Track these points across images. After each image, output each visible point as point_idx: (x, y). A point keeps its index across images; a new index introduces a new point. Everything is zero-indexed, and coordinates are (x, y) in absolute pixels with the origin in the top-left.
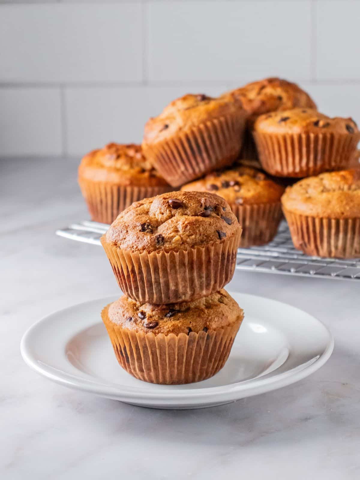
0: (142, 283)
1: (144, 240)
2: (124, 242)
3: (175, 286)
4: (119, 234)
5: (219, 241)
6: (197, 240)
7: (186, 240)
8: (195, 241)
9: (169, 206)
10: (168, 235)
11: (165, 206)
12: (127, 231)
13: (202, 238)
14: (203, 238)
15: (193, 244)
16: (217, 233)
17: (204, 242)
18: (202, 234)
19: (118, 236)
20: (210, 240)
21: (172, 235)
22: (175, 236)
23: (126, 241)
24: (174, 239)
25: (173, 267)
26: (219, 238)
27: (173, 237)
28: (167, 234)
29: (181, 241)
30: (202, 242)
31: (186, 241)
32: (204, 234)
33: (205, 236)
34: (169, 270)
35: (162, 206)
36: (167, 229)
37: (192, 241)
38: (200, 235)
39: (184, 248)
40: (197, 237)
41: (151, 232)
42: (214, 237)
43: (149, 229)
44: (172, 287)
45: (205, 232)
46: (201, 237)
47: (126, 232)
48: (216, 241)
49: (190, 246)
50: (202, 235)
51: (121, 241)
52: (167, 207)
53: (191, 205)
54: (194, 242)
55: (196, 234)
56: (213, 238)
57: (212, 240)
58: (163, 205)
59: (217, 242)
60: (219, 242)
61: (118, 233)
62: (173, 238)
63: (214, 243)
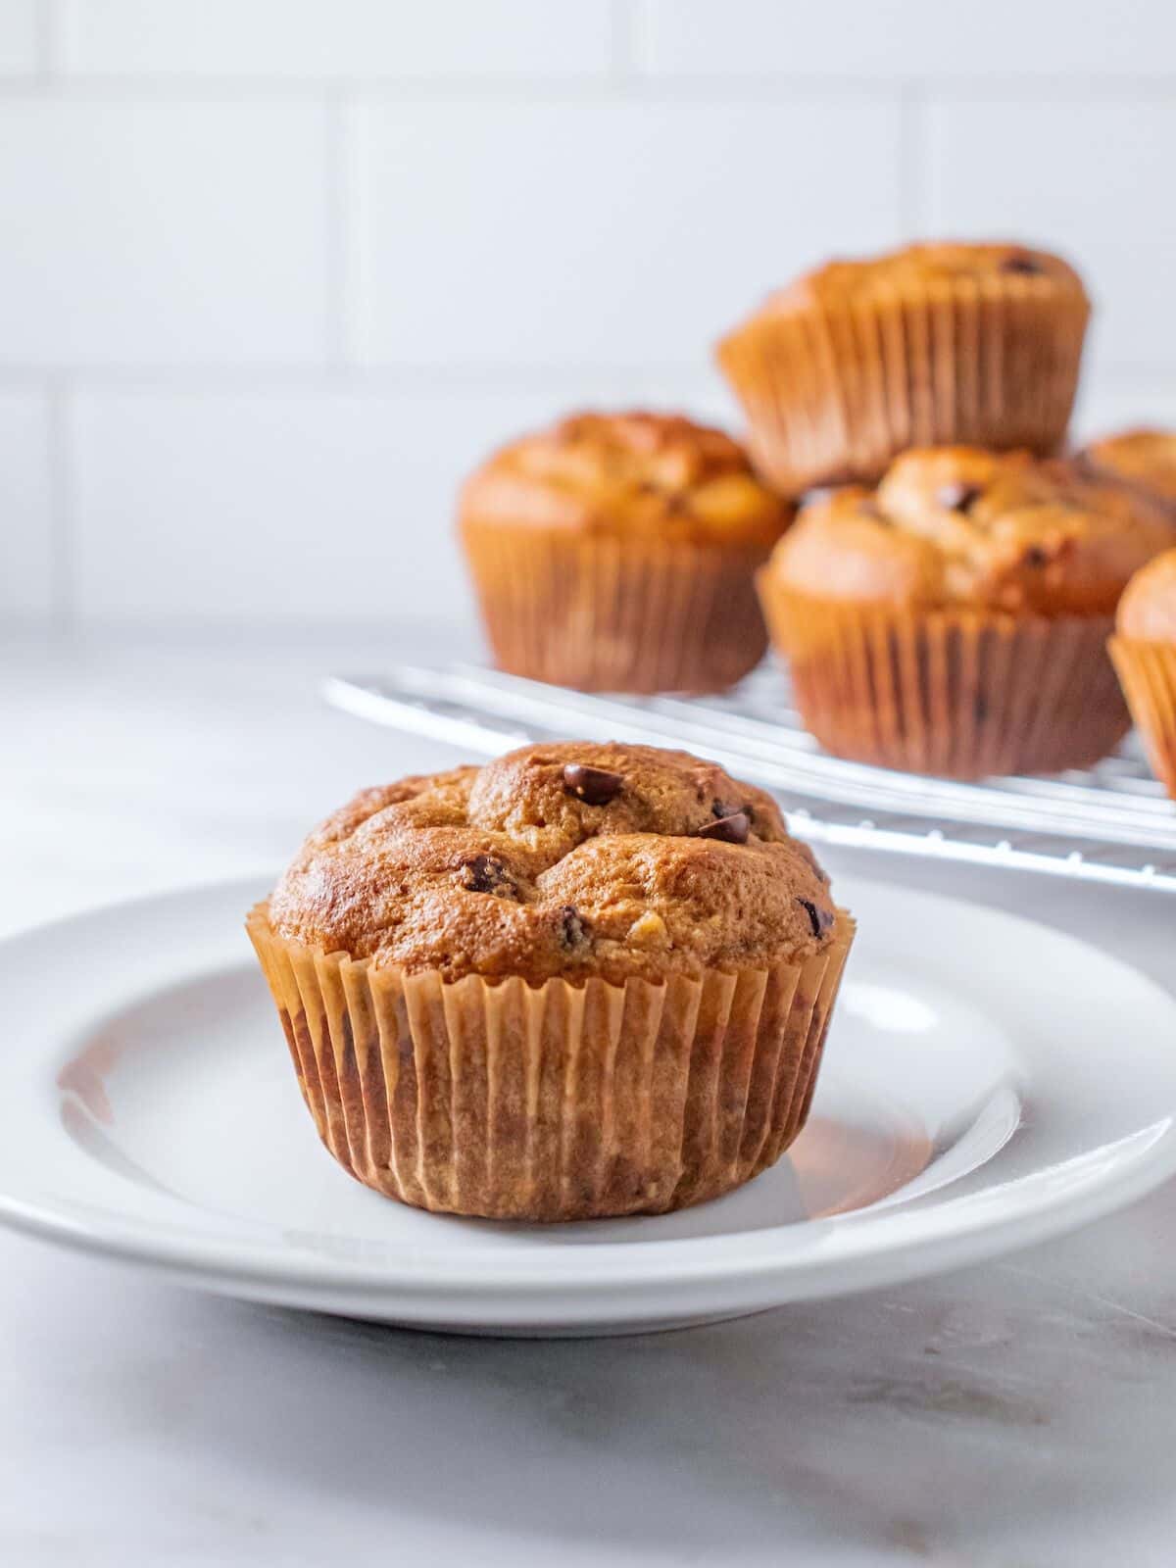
0: (471, 1124)
1: (503, 926)
2: (396, 936)
3: (621, 1139)
4: (364, 899)
5: (814, 945)
6: (731, 936)
7: (687, 933)
8: (723, 938)
9: (569, 791)
10: (603, 908)
11: (552, 792)
12: (405, 890)
13: (746, 928)
14: (752, 927)
15: (713, 953)
16: (805, 911)
17: (759, 947)
18: (748, 910)
19: (360, 911)
20: (781, 940)
21: (621, 907)
22: (638, 916)
23: (405, 934)
24: (636, 926)
25: (629, 1051)
26: (812, 931)
27: (630, 917)
28: (597, 905)
29: (668, 935)
30: (748, 944)
31: (688, 940)
32: (755, 912)
33: (762, 921)
34: (609, 1066)
35: (537, 790)
36: (592, 885)
37: (709, 939)
38: (740, 914)
39: (684, 970)
40: (729, 925)
41: (514, 897)
42: (795, 925)
43: (506, 880)
44: (609, 1145)
45: (759, 900)
46: (743, 921)
47: (400, 891)
48: (806, 944)
49: (706, 958)
50: (746, 916)
51: (380, 932)
52: (558, 793)
53: (661, 792)
54: (718, 944)
55: (726, 909)
56: (791, 932)
57: (788, 939)
58: (542, 785)
59: (807, 950)
60: (815, 951)
61: (358, 896)
62: (632, 922)
63: (795, 951)
